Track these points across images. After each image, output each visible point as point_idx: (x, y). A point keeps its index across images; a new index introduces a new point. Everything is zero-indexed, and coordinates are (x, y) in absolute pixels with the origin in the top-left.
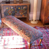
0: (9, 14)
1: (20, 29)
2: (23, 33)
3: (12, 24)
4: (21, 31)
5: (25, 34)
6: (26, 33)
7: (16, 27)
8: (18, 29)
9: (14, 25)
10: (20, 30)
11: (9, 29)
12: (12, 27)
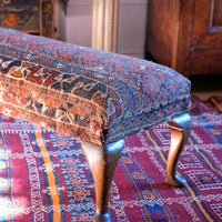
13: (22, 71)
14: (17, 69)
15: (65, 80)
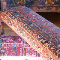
0: (18, 3)
1: (44, 39)
2: (51, 50)
3: (24, 27)
4: (46, 46)
5: (56, 54)
6: (57, 52)
7: (35, 34)
8: (39, 39)
9: (30, 29)
10: (43, 44)
11: (16, 38)
12: (25, 35)
13: (48, 45)
14: (47, 44)
15: (59, 53)
